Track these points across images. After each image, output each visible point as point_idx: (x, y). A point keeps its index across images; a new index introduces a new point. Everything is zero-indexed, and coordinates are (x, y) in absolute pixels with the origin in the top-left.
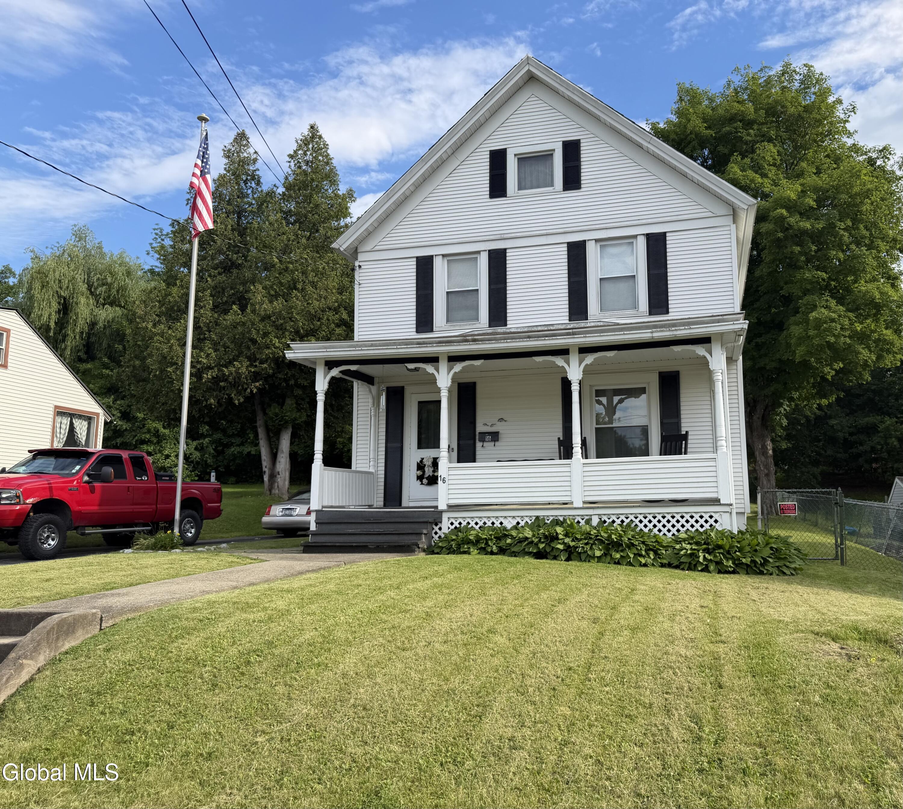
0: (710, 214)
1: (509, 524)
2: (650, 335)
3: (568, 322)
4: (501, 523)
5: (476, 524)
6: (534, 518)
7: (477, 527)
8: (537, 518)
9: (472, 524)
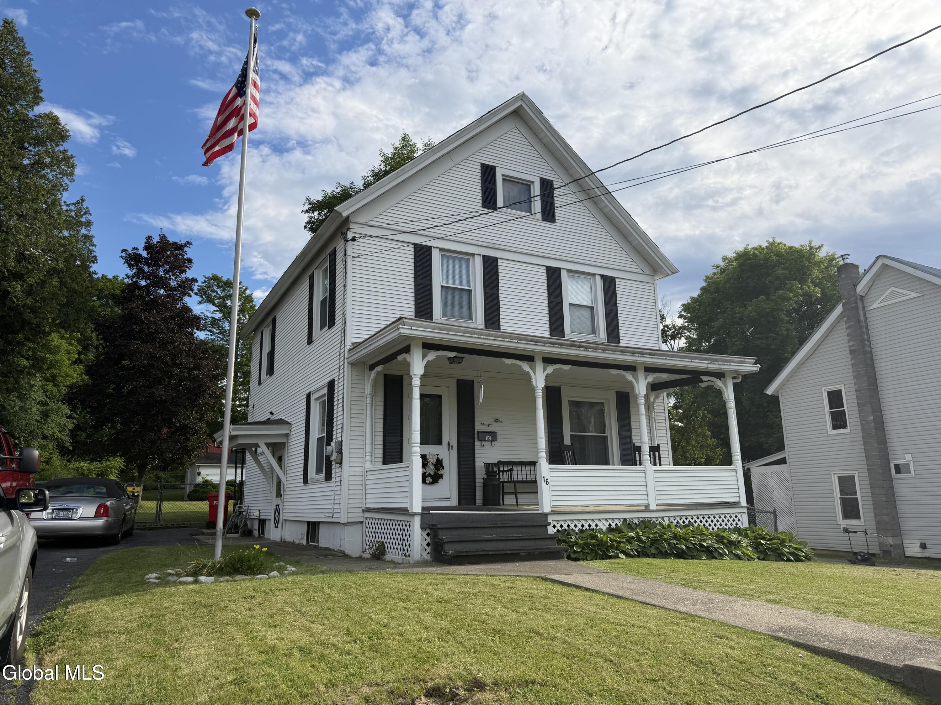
0: (640, 271)
1: (603, 526)
2: (706, 365)
3: (549, 336)
4: (596, 525)
5: (576, 526)
6: (622, 520)
7: (577, 530)
8: (625, 520)
9: (572, 526)
